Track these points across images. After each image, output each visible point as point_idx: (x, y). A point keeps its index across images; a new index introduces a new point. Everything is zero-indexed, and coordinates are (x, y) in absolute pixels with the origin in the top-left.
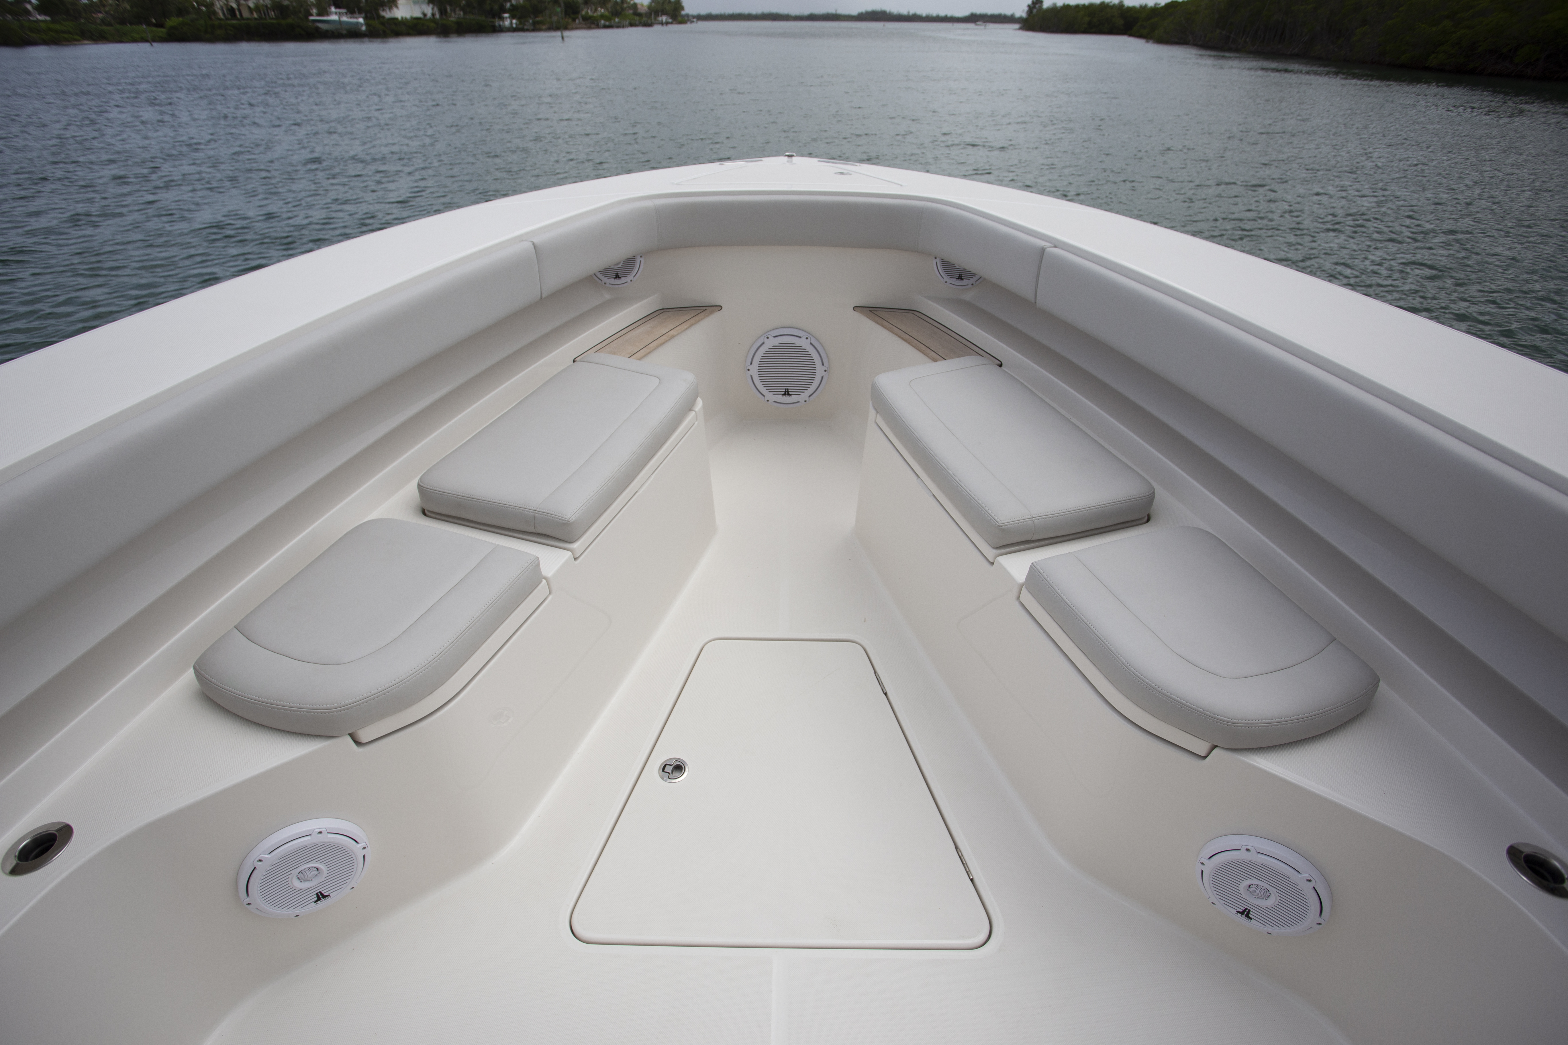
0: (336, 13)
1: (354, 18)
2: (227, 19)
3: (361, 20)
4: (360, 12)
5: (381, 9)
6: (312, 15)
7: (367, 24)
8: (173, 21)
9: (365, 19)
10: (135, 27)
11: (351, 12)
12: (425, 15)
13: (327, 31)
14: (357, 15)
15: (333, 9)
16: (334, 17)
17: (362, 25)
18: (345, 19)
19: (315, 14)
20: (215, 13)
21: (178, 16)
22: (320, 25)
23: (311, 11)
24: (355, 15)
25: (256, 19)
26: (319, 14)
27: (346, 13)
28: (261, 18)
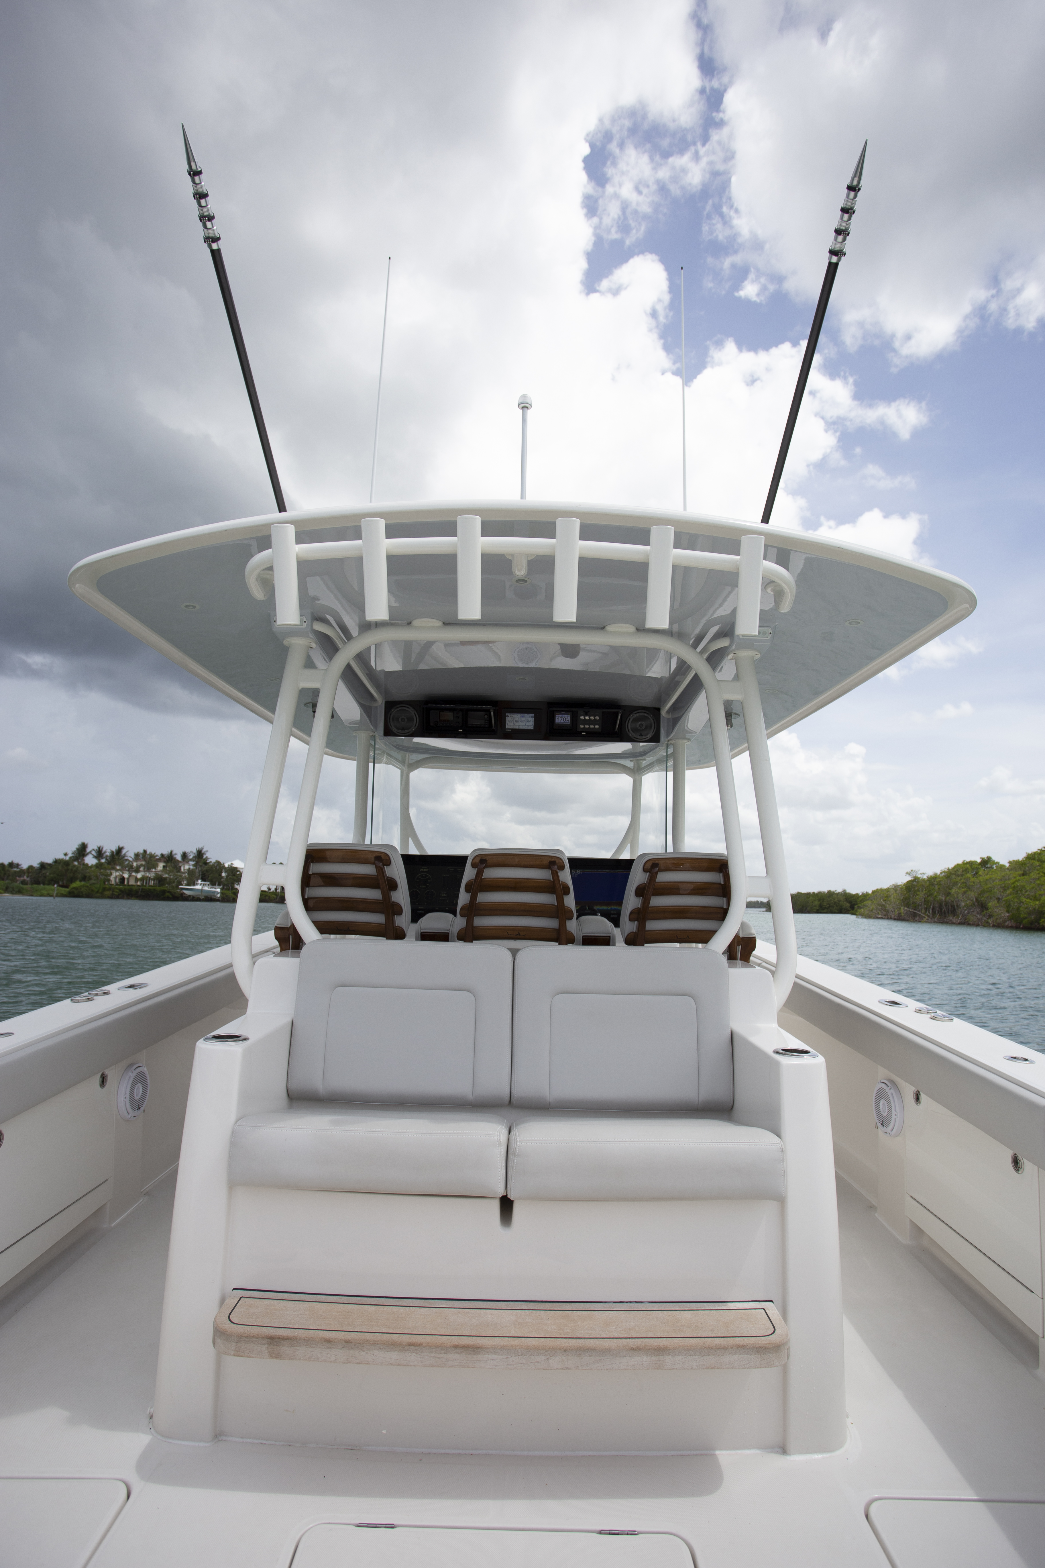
0: (201, 884)
1: (213, 888)
2: (117, 885)
3: (219, 890)
4: (219, 885)
5: (237, 883)
6: (182, 885)
7: (222, 893)
8: (77, 884)
9: (222, 889)
10: (46, 887)
11: (213, 884)
12: (269, 889)
13: (190, 896)
14: (217, 887)
15: (200, 882)
16: (198, 887)
17: (218, 893)
18: (206, 888)
19: (184, 885)
20: (109, 880)
21: (81, 881)
22: (185, 892)
23: (182, 882)
24: (215, 887)
25: (138, 886)
26: (188, 885)
27: (209, 885)
28: (142, 885)
